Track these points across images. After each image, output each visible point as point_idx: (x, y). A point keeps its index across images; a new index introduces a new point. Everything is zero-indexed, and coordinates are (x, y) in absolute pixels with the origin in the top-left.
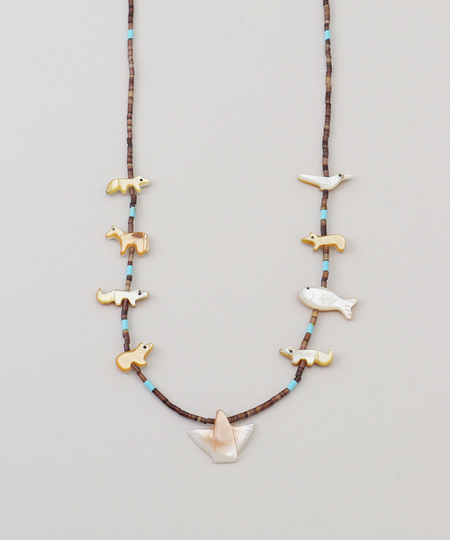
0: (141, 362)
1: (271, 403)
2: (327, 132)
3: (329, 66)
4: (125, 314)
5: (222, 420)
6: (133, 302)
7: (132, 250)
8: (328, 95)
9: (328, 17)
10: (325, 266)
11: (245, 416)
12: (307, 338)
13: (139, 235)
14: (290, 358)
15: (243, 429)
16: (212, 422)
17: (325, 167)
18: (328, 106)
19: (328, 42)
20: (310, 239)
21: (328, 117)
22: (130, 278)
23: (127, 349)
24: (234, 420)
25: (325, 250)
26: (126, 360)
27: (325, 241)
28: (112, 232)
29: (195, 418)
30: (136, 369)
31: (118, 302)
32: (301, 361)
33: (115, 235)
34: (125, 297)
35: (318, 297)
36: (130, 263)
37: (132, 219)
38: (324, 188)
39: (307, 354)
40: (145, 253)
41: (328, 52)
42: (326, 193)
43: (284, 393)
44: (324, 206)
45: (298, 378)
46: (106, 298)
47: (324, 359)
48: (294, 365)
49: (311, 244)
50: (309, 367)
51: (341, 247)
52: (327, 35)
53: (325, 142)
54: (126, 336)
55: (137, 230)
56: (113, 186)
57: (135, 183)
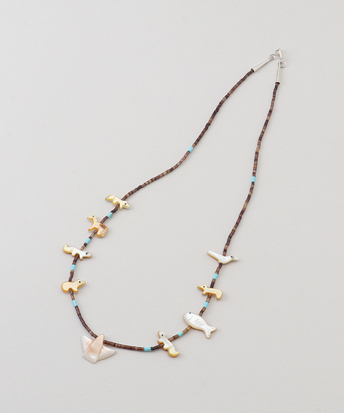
0: (75, 289)
1: (131, 348)
2: (233, 232)
3: (249, 197)
4: (75, 262)
5: (100, 340)
6: (81, 257)
7: (95, 232)
8: (242, 212)
9: (255, 169)
10: (206, 305)
11: (114, 345)
12: (175, 338)
13: (103, 227)
14: (159, 337)
17: (225, 251)
18: (240, 218)
19: (253, 183)
20: (202, 287)
21: (237, 223)
22: (85, 245)
23: (70, 280)
25: (210, 296)
26: (67, 286)
27: (211, 291)
28: (92, 217)
30: (71, 292)
31: (74, 254)
32: (162, 343)
33: (92, 219)
34: (78, 253)
35: (194, 320)
36: (91, 238)
37: (107, 217)
38: (220, 261)
39: (167, 343)
40: (100, 237)
41: (252, 189)
42: (221, 265)
43: (141, 350)
44: (217, 272)
45: (153, 349)
46: (68, 250)
47: (172, 351)
48: (158, 342)
49: (202, 290)
50: (163, 349)
51: (218, 297)
53: (230, 237)
54: (72, 274)
55: (105, 224)
56: (110, 198)
57: (122, 203)
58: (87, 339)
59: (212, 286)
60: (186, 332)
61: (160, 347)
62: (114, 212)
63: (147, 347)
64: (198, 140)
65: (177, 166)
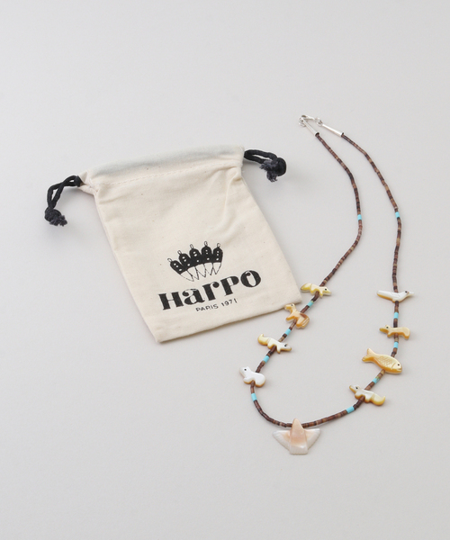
1: (334, 417)
2: (395, 268)
4: (270, 354)
5: (297, 425)
6: (278, 349)
8: (397, 248)
9: (395, 205)
10: (395, 345)
11: (314, 424)
12: (372, 385)
13: (305, 316)
14: (354, 392)
15: (313, 431)
16: (290, 425)
17: (395, 288)
18: (397, 253)
19: (398, 218)
20: (385, 328)
22: (285, 336)
24: (306, 426)
27: (396, 330)
28: (289, 306)
29: (278, 424)
31: (270, 345)
32: (362, 397)
33: (290, 309)
34: (276, 344)
36: (291, 328)
37: (308, 307)
38: (395, 299)
39: (367, 393)
42: (397, 303)
43: (344, 414)
45: (356, 407)
46: (264, 340)
47: (377, 399)
48: (356, 398)
49: (386, 332)
50: (367, 402)
51: (407, 335)
52: (397, 215)
53: (395, 274)
55: (306, 313)
56: (307, 286)
57: (321, 290)
58: (285, 432)
59: (395, 325)
60: (380, 376)
61: (361, 401)
62: (314, 300)
63: (349, 407)
64: (358, 207)
65: (359, 238)
